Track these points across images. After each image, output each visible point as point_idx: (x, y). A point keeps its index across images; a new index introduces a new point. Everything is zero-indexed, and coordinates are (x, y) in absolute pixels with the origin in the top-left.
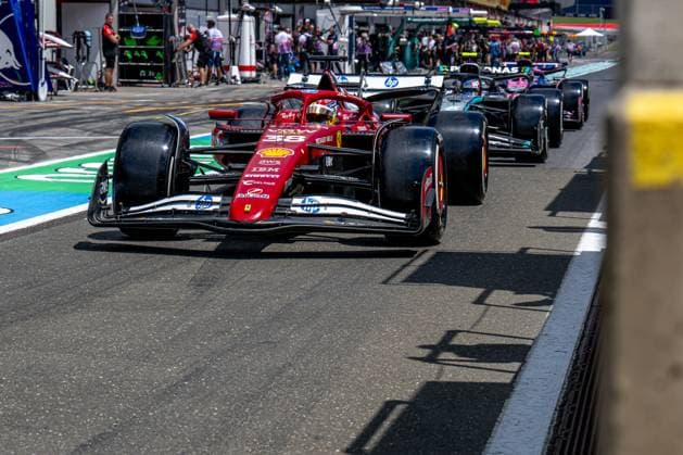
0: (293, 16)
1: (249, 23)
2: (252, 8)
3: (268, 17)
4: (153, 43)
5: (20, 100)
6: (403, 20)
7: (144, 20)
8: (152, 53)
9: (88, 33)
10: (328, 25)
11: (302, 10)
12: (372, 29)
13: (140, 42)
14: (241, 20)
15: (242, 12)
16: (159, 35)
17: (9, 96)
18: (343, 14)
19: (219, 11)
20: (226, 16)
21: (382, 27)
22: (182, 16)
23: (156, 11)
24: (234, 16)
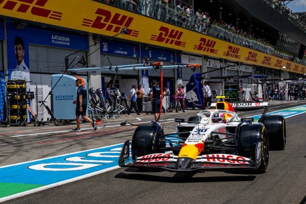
0: (272, 84)
1: (260, 87)
2: (261, 82)
3: (265, 85)
4: (234, 93)
5: (199, 109)
6: (303, 84)
7: (232, 87)
8: (234, 95)
9: (216, 91)
10: (282, 86)
11: (274, 82)
12: (294, 87)
13: (230, 93)
14: (258, 86)
15: (258, 83)
16: (236, 91)
17: (196, 108)
18: (286, 83)
19: (252, 83)
20: (254, 85)
21: (297, 86)
22: (241, 85)
23: (235, 84)
24: (256, 85)
